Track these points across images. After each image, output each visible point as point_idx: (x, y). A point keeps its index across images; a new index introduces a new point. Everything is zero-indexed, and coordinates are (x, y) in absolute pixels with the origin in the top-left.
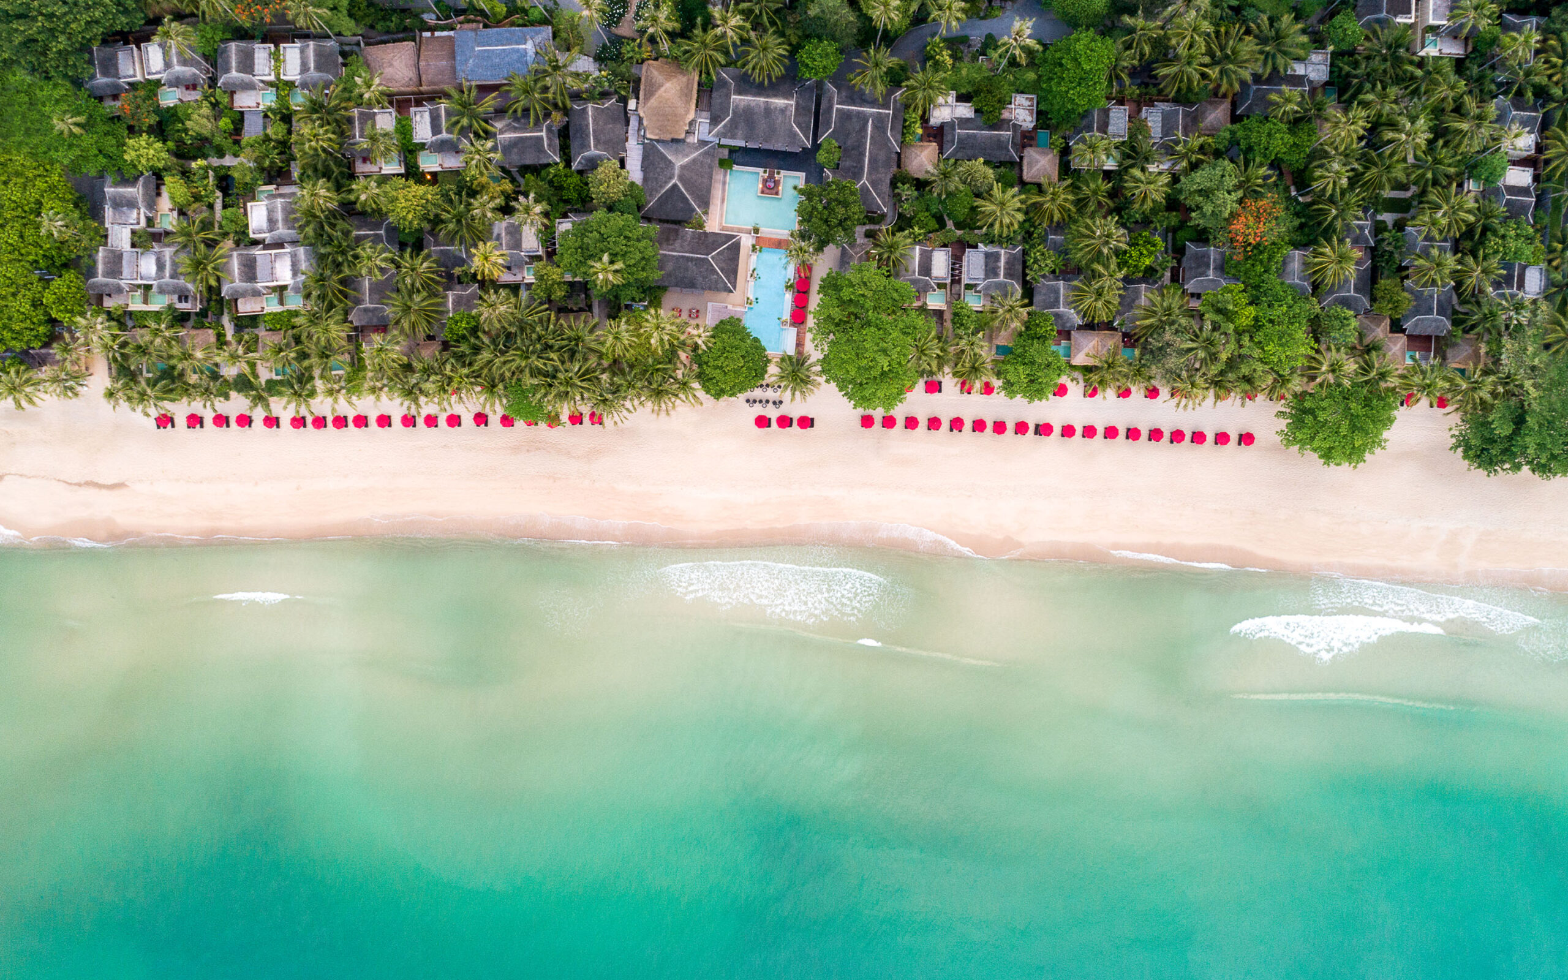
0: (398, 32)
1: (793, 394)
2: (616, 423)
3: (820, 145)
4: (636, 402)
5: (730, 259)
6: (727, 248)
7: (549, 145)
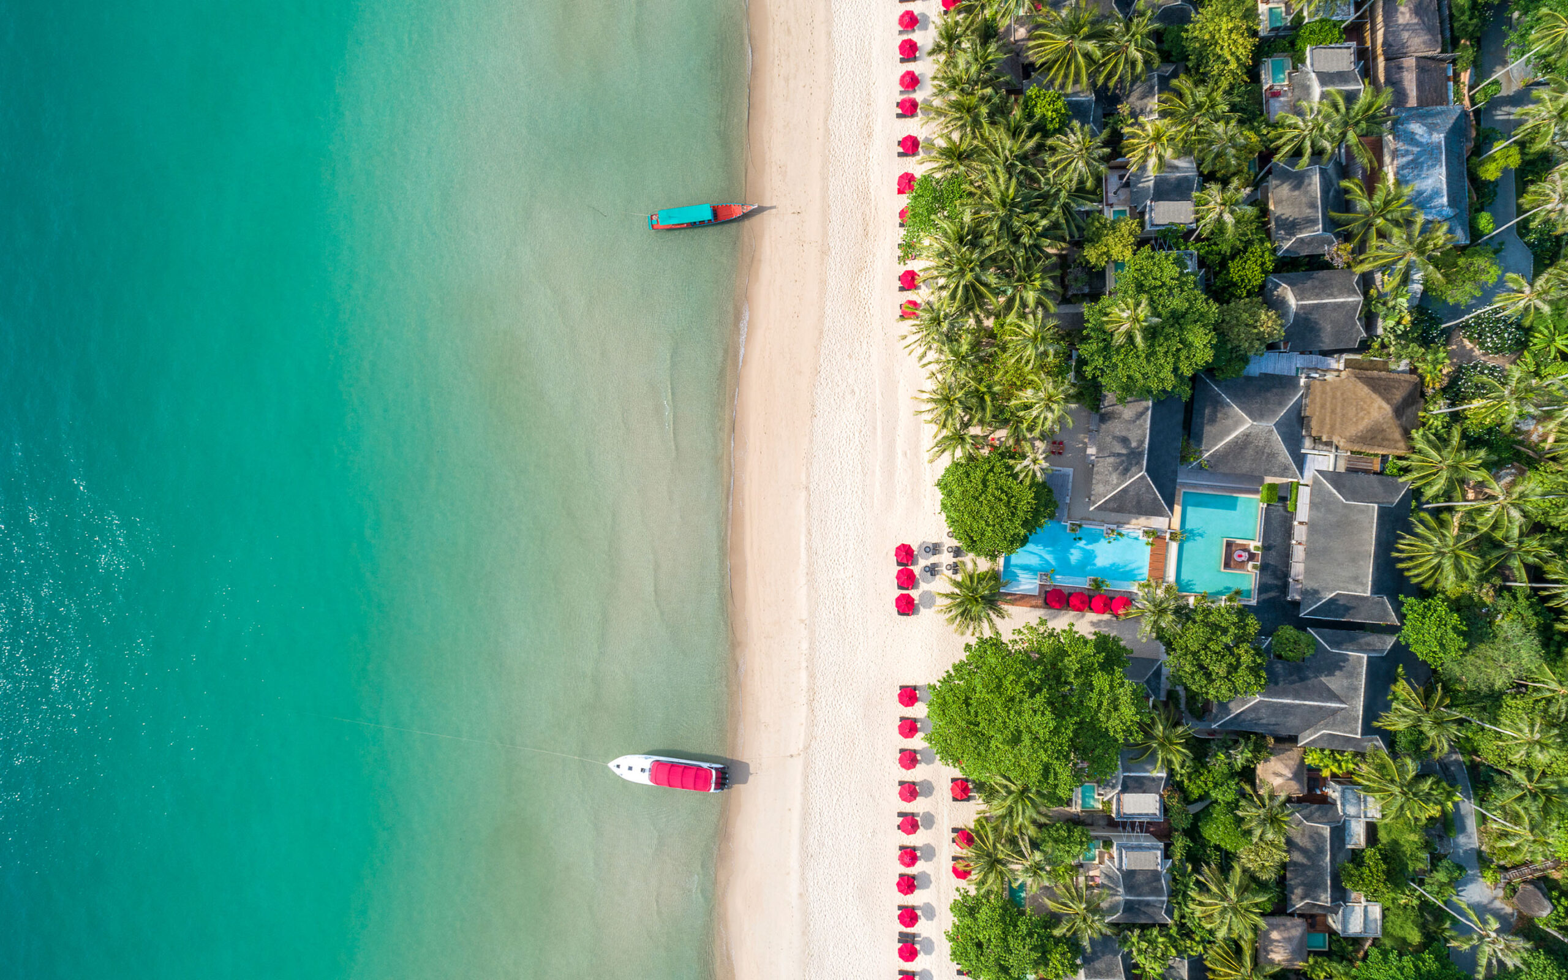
0: (1452, 28)
1: (947, 596)
2: (904, 337)
3: (1305, 630)
4: (934, 367)
5: (1139, 502)
6: (1156, 498)
7: (1302, 239)
